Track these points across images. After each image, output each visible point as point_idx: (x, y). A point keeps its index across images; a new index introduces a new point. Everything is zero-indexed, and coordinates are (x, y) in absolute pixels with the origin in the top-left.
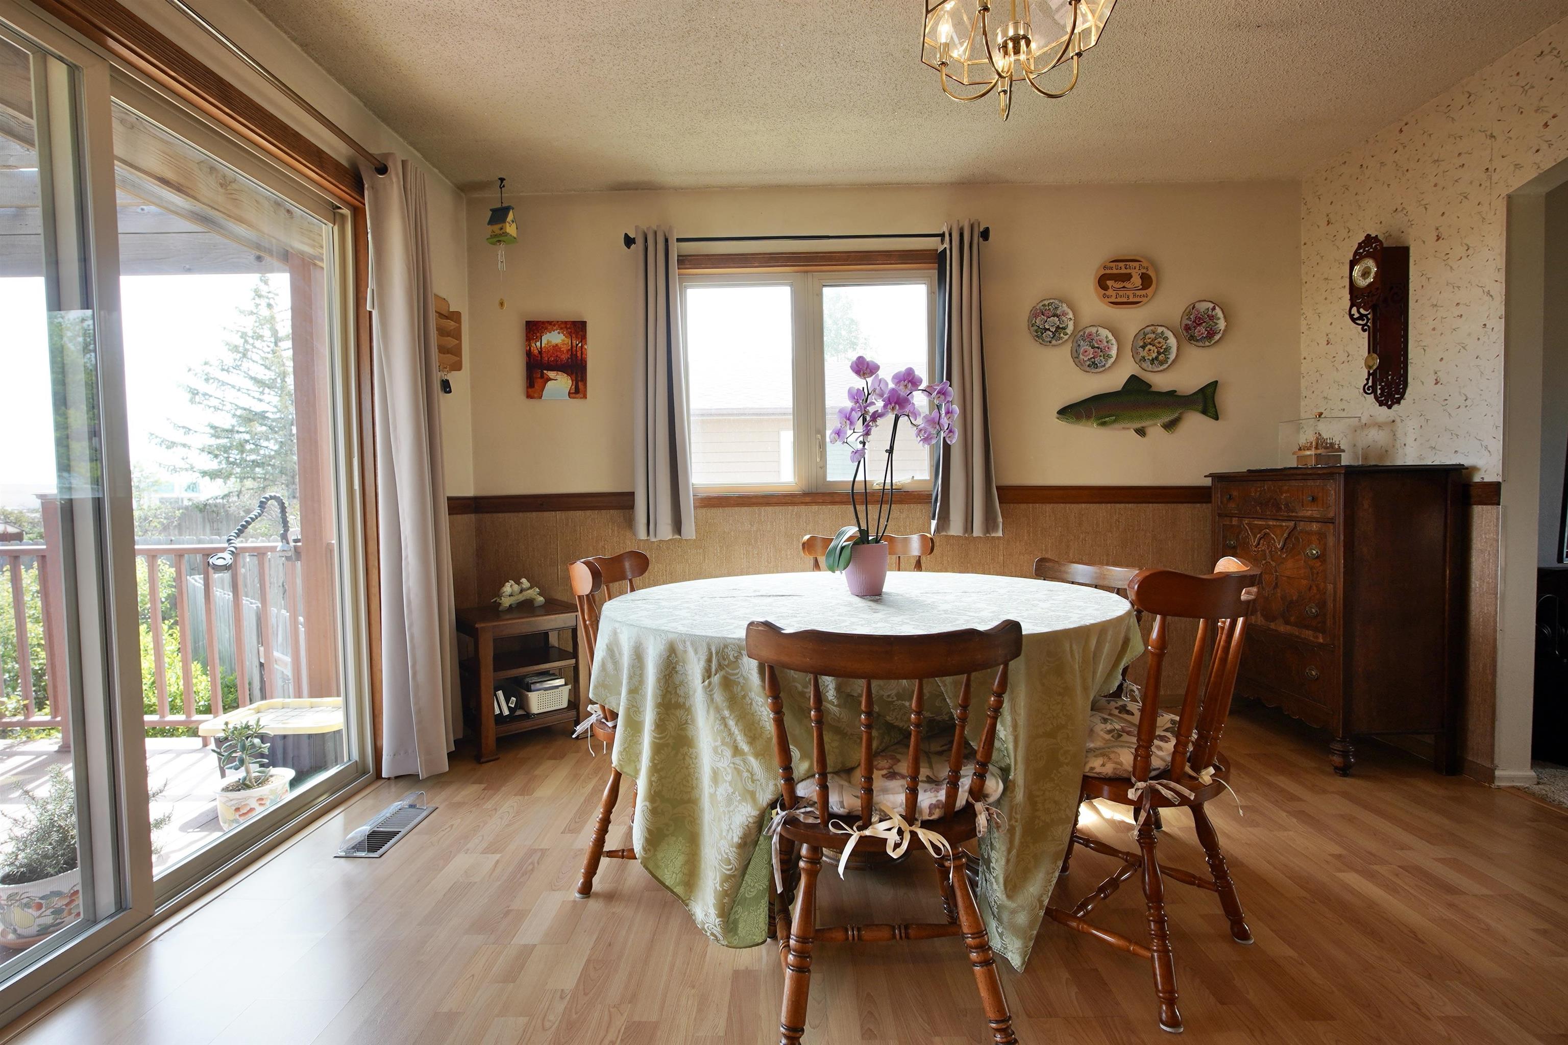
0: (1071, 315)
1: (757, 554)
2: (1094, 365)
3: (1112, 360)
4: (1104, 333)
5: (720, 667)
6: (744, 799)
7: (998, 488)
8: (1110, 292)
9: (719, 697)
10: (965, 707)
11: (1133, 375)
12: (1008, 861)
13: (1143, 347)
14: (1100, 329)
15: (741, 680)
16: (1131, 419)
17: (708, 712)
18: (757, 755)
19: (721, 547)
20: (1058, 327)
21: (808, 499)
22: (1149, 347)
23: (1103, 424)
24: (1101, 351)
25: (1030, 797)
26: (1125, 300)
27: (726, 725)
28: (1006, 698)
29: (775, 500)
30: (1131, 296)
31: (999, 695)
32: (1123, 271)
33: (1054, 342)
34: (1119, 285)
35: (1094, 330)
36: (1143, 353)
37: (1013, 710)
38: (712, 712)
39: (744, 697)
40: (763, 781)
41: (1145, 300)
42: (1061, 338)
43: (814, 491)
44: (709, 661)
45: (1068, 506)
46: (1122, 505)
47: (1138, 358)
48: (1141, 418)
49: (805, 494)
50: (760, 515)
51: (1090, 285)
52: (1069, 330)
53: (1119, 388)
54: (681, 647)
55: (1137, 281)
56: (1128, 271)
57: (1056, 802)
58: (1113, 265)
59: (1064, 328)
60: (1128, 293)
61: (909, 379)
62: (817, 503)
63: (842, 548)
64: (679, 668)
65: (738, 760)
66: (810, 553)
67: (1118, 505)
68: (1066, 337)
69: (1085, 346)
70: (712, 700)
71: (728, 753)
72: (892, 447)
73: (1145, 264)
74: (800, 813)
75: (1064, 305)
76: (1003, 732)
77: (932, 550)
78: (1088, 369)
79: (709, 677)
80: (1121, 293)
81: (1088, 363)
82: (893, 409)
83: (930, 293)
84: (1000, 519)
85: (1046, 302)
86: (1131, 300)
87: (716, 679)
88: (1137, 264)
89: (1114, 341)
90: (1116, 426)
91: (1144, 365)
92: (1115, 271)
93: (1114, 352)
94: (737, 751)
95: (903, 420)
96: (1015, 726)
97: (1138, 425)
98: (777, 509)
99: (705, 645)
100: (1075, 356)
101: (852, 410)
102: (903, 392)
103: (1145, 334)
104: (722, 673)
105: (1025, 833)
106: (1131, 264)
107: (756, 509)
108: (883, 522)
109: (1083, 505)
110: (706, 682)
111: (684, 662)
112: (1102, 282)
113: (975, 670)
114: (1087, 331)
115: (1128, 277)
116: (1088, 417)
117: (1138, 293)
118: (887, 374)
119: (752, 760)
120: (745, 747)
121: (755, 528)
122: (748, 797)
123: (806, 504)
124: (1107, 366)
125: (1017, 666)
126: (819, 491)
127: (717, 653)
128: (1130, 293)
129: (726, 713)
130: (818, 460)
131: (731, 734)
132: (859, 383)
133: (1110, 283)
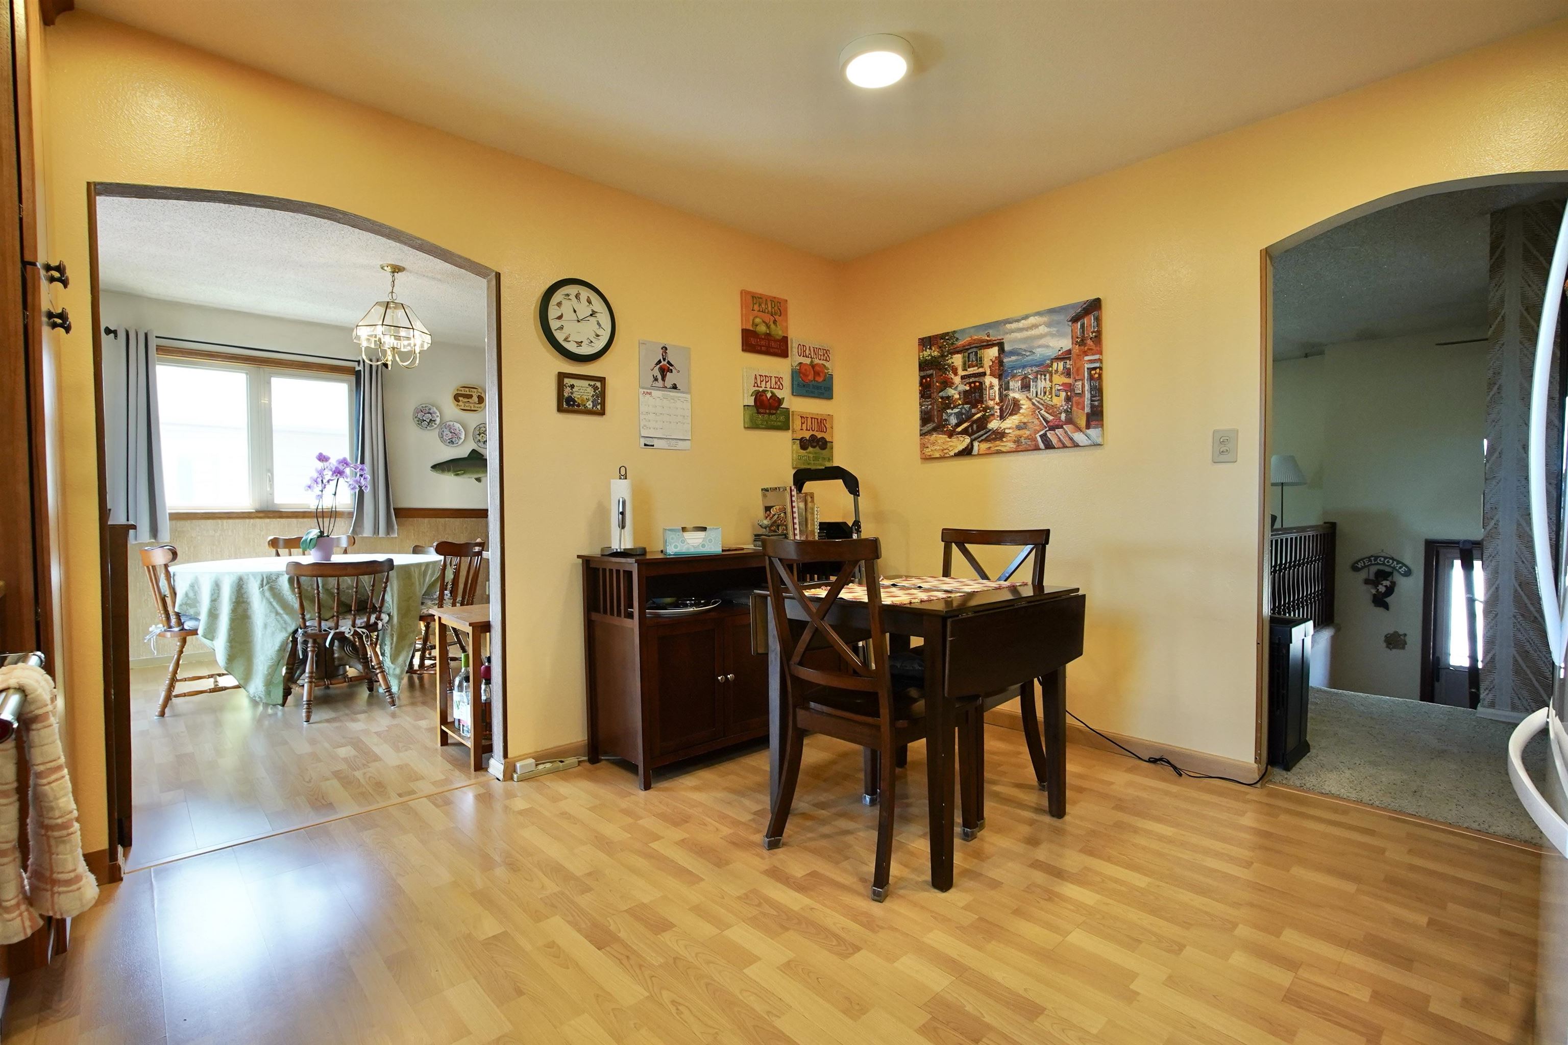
0: (438, 414)
1: (221, 551)
2: (452, 442)
3: (462, 440)
4: (457, 425)
5: (268, 583)
6: (281, 631)
7: (394, 509)
8: (460, 403)
9: (268, 594)
10: (373, 590)
11: (473, 450)
12: (391, 648)
13: (479, 435)
14: (455, 423)
15: (279, 587)
16: (473, 472)
17: (262, 601)
18: (287, 614)
19: (189, 548)
20: (431, 420)
21: (261, 515)
22: (482, 435)
23: (457, 475)
24: (455, 434)
25: (400, 623)
26: (469, 409)
27: (272, 605)
28: (388, 583)
29: (235, 516)
30: (472, 406)
31: (386, 583)
32: (468, 393)
33: (428, 428)
34: (466, 400)
35: (452, 423)
36: (479, 438)
37: (392, 590)
38: (264, 601)
39: (280, 593)
40: (291, 623)
41: (480, 409)
42: (433, 426)
43: (266, 509)
44: (262, 581)
45: (438, 519)
46: (469, 519)
47: (476, 440)
48: (478, 472)
49: (258, 512)
50: (222, 525)
51: (450, 398)
52: (438, 420)
53: (466, 456)
54: (246, 577)
55: (475, 399)
56: (471, 393)
57: (409, 625)
58: (463, 389)
59: (434, 421)
60: (471, 405)
61: (344, 462)
62: (269, 517)
63: (311, 539)
64: (244, 586)
65: (278, 617)
66: (274, 547)
67: (466, 519)
68: (436, 426)
69: (446, 432)
70: (264, 596)
71: (273, 615)
72: (335, 493)
73: (480, 390)
74: (309, 630)
75: (434, 408)
76: (388, 597)
77: (354, 543)
78: (448, 444)
79: (262, 587)
80: (467, 405)
81: (449, 441)
82: (337, 476)
83: (350, 391)
84: (396, 527)
85: (424, 406)
86: (473, 409)
87: (266, 588)
88: (474, 390)
89: (463, 430)
90: (465, 476)
91: (480, 444)
92: (463, 392)
93: (463, 437)
94: (277, 613)
95: (341, 480)
96: (392, 596)
97: (477, 476)
98: (237, 521)
99: (260, 575)
100: (441, 436)
101: (318, 477)
102: (341, 468)
103: (480, 428)
104: (269, 585)
105: (398, 638)
106: (472, 390)
107: (219, 521)
108: (331, 526)
109: (447, 519)
110: (261, 589)
111: (247, 583)
112: (456, 398)
113: (377, 573)
114: (448, 423)
115: (470, 396)
116: (449, 471)
117: (476, 405)
118: (333, 462)
119: (285, 616)
120: (281, 611)
121: (218, 534)
122: (283, 630)
123: (260, 518)
124: (459, 443)
125: (393, 574)
126: (269, 510)
127: (266, 577)
128: (472, 405)
129: (272, 600)
130: (268, 489)
131: (274, 607)
132: (320, 465)
133: (461, 399)
